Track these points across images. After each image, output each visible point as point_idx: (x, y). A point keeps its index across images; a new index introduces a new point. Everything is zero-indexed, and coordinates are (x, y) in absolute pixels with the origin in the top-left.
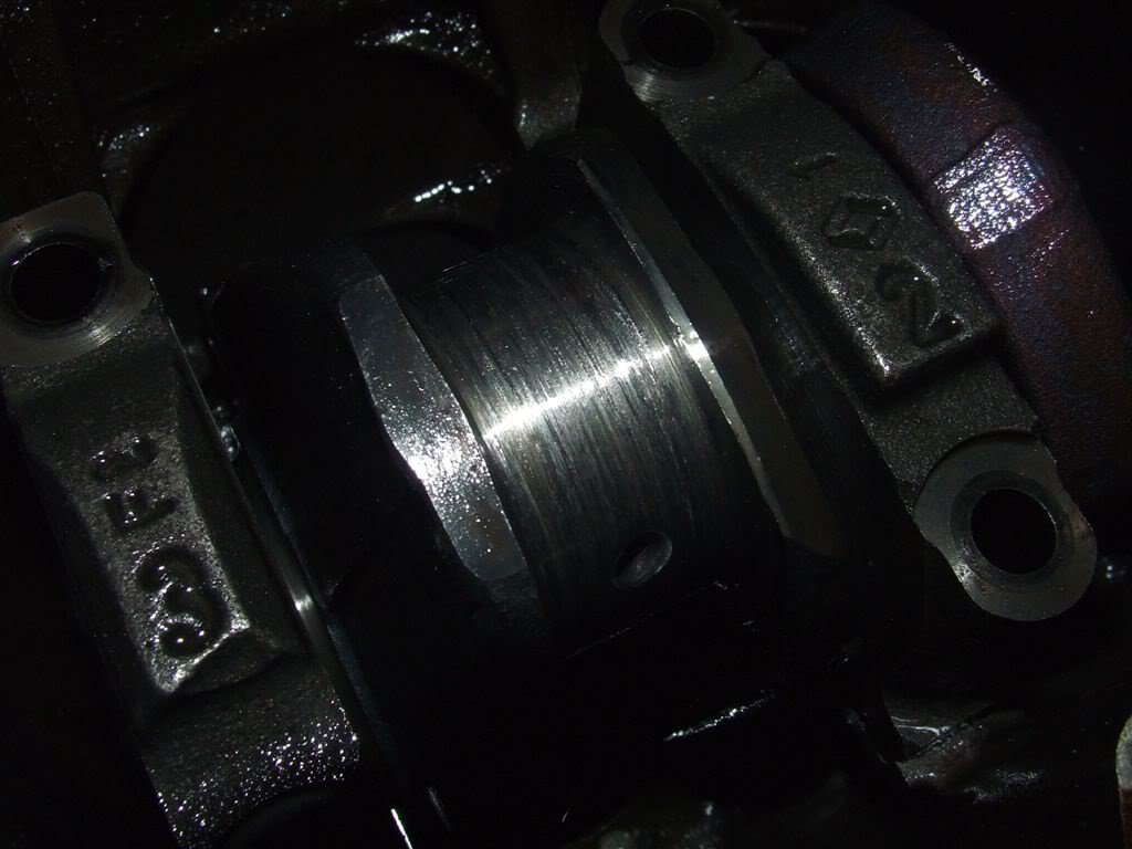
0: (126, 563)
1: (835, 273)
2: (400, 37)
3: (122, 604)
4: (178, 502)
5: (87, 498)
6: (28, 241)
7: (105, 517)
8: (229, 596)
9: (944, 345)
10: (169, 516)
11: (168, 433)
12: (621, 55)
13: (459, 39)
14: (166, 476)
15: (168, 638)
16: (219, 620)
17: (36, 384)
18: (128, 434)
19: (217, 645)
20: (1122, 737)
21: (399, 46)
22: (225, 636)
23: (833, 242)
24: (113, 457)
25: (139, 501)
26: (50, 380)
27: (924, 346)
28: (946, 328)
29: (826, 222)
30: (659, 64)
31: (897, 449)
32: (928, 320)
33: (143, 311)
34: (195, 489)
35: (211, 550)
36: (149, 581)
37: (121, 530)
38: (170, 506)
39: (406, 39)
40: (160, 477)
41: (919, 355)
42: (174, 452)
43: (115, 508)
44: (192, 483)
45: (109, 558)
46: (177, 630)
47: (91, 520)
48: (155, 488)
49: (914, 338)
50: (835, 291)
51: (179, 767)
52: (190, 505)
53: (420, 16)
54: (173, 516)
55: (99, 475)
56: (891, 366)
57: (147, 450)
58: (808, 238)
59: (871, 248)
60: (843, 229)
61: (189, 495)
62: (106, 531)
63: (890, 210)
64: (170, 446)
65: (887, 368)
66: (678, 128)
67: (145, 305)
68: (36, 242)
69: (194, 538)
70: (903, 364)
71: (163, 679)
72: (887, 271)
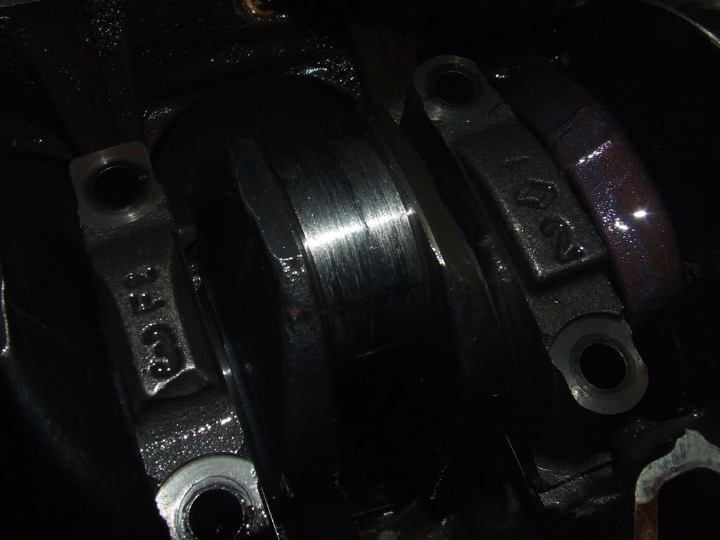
0: (136, 329)
1: (518, 220)
2: (311, 71)
3: (133, 349)
4: (166, 302)
5: (121, 295)
6: (105, 163)
7: (129, 306)
8: (187, 352)
9: (573, 263)
10: (162, 308)
11: (165, 267)
12: (423, 94)
13: (343, 75)
14: (161, 289)
15: (154, 369)
16: (180, 363)
17: (101, 237)
18: (145, 266)
19: (177, 375)
20: (641, 476)
21: (310, 76)
22: (183, 371)
23: (520, 204)
24: (136, 276)
25: (147, 300)
26: (108, 236)
27: (562, 262)
28: (575, 255)
29: (518, 193)
30: (443, 101)
31: (543, 316)
32: (567, 249)
33: (159, 205)
34: (176, 296)
35: (180, 327)
36: (148, 339)
37: (137, 312)
38: (161, 304)
39: (315, 72)
40: (159, 289)
41: (558, 267)
42: (167, 277)
43: (135, 302)
44: (174, 294)
45: (129, 326)
46: (160, 365)
47: (122, 307)
48: (156, 294)
49: (558, 258)
50: (518, 229)
51: (152, 436)
52: (172, 303)
53: (323, 60)
54: (163, 309)
55: (129, 285)
56: (542, 271)
57: (153, 275)
58: (506, 200)
59: (540, 208)
60: (527, 196)
61: (172, 300)
62: (129, 312)
63: (553, 189)
64: (165, 274)
65: (540, 272)
66: (447, 137)
67: (160, 202)
68: (108, 165)
69: (172, 321)
70: (548, 271)
71: (149, 388)
72: (547, 221)
